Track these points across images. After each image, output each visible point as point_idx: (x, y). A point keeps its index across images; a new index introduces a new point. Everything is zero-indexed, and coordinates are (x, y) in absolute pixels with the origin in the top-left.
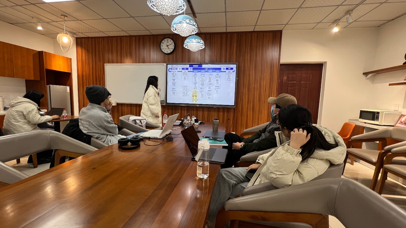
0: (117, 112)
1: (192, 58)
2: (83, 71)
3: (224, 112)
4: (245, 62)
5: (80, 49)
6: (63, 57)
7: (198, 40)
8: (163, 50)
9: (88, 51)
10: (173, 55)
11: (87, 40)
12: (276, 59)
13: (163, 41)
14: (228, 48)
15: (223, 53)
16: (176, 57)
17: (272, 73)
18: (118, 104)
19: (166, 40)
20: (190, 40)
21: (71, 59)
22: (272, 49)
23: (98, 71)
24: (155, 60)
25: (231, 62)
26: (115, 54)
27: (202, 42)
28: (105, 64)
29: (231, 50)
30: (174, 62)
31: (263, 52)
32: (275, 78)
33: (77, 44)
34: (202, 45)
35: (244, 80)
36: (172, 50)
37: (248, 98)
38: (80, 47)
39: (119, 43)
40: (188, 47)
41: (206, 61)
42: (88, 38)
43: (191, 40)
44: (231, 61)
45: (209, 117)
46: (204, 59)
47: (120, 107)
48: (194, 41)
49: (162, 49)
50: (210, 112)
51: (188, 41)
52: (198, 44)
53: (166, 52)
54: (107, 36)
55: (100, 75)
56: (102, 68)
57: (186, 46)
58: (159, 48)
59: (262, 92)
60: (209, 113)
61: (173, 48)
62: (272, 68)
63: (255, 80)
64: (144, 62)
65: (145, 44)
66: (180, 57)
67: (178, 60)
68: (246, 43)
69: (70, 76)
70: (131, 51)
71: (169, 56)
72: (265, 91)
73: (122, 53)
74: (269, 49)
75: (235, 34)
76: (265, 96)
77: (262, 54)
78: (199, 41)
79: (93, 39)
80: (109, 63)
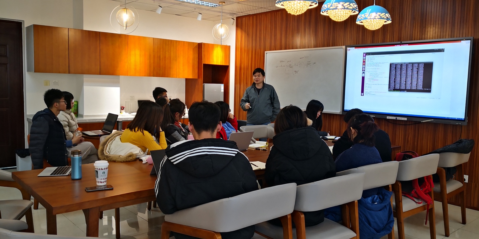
2: (242, 63)
3: (445, 131)
5: (240, 32)
11: (248, 19)
21: (229, 46)
23: (258, 62)
24: (331, 42)
26: (278, 36)
28: (266, 52)
33: (237, 26)
38: (240, 29)
42: (250, 16)
50: (418, 130)
54: (270, 10)
56: (262, 58)
69: (227, 70)
73: (288, 34)
79: (254, 16)
80: (271, 50)
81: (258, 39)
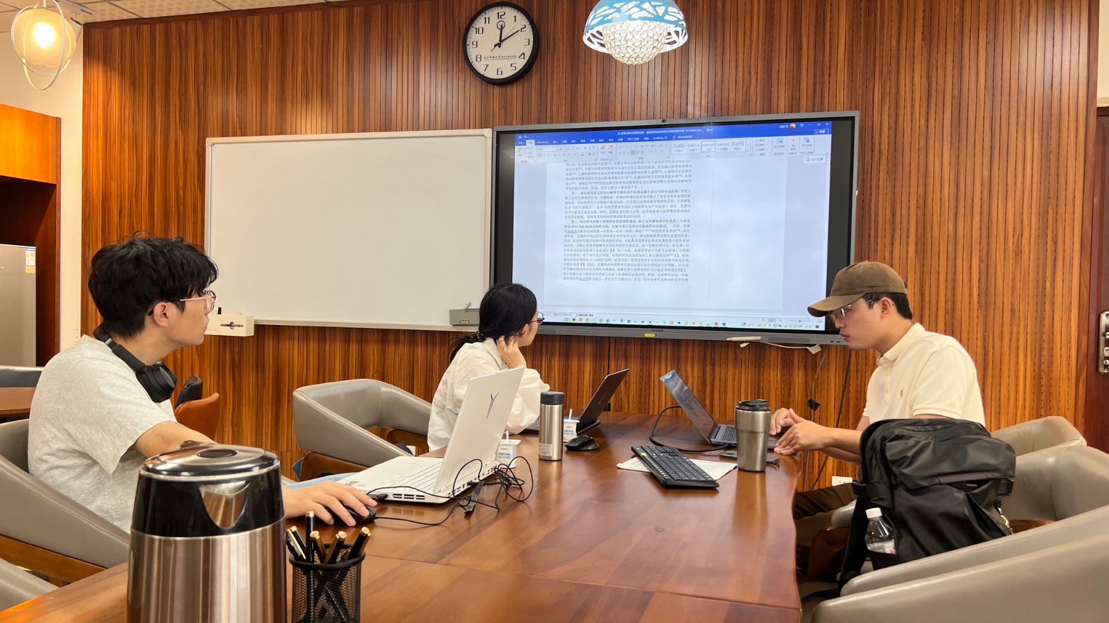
0: (257, 366)
1: (619, 94)
2: (111, 178)
3: (787, 367)
4: (897, 107)
5: (101, 74)
6: (28, 112)
7: (654, 7)
8: (479, 67)
9: (133, 83)
10: (526, 85)
11: (131, 32)
12: (1074, 81)
13: (479, 23)
15: (782, 64)
16: (542, 94)
17: (1053, 157)
18: (260, 329)
19: (492, 14)
20: (612, 10)
21: (58, 121)
22: (1049, 33)
23: (176, 173)
24: (439, 114)
25: (822, 110)
26: (253, 93)
27: (676, 14)
28: (208, 140)
29: (824, 48)
30: (530, 123)
31: (999, 49)
32: (1071, 183)
33: (90, 52)
34: (672, 29)
35: (894, 201)
36: (520, 64)
37: (922, 294)
38: (101, 67)
39: (275, 40)
40: (603, 45)
41: (695, 110)
42: (140, 21)
43: (619, 10)
44: (822, 102)
45: (708, 390)
46: (684, 102)
47: (270, 344)
48: (636, 13)
49: (472, 58)
50: (713, 365)
51: (605, 16)
52: (652, 27)
53: (491, 74)
54: (221, 9)
55: (181, 193)
56: (193, 158)
57: (595, 40)
58: (461, 53)
59: (1000, 255)
60: (708, 369)
61: (528, 51)
62: (1054, 134)
63: (957, 199)
64: (386, 127)
65: (395, 36)
66: (563, 94)
67: (551, 111)
69: (50, 199)
70: (328, 76)
71: (509, 94)
72: (1018, 253)
73: (289, 85)
74: (1032, 35)
76: (1013, 280)
77: (990, 66)
78: (661, 10)
79: (157, 26)
80: (228, 136)
81: (175, 100)
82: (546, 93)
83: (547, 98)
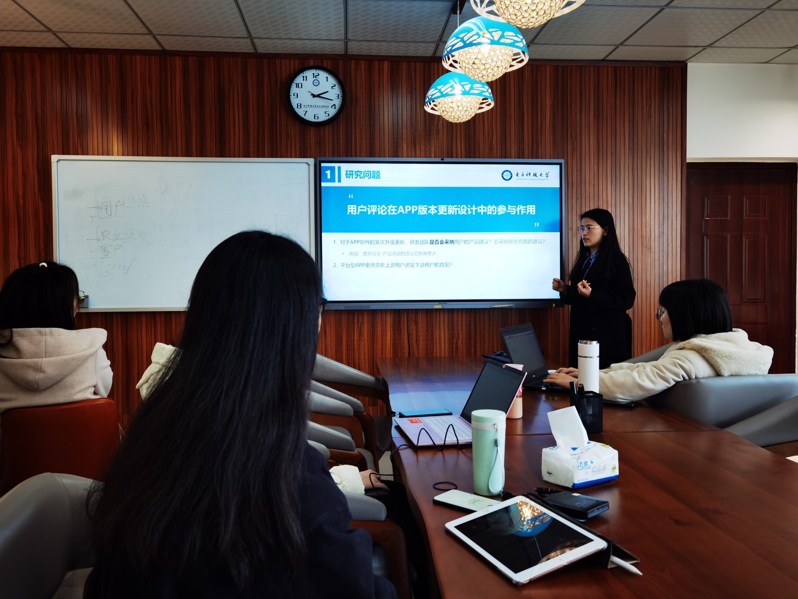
1: (405, 138)
8: (300, 112)
10: (335, 129)
13: (299, 79)
14: (525, 111)
16: (348, 135)
19: (309, 74)
24: (266, 146)
25: (537, 158)
28: (54, 158)
30: (339, 155)
36: (332, 112)
44: (537, 153)
45: (473, 341)
49: (295, 106)
50: (475, 325)
53: (310, 117)
54: (60, 46)
58: (284, 101)
61: (338, 103)
67: (356, 147)
68: (581, 95)
71: (322, 133)
75: (548, 68)
82: (351, 134)
83: (351, 139)
